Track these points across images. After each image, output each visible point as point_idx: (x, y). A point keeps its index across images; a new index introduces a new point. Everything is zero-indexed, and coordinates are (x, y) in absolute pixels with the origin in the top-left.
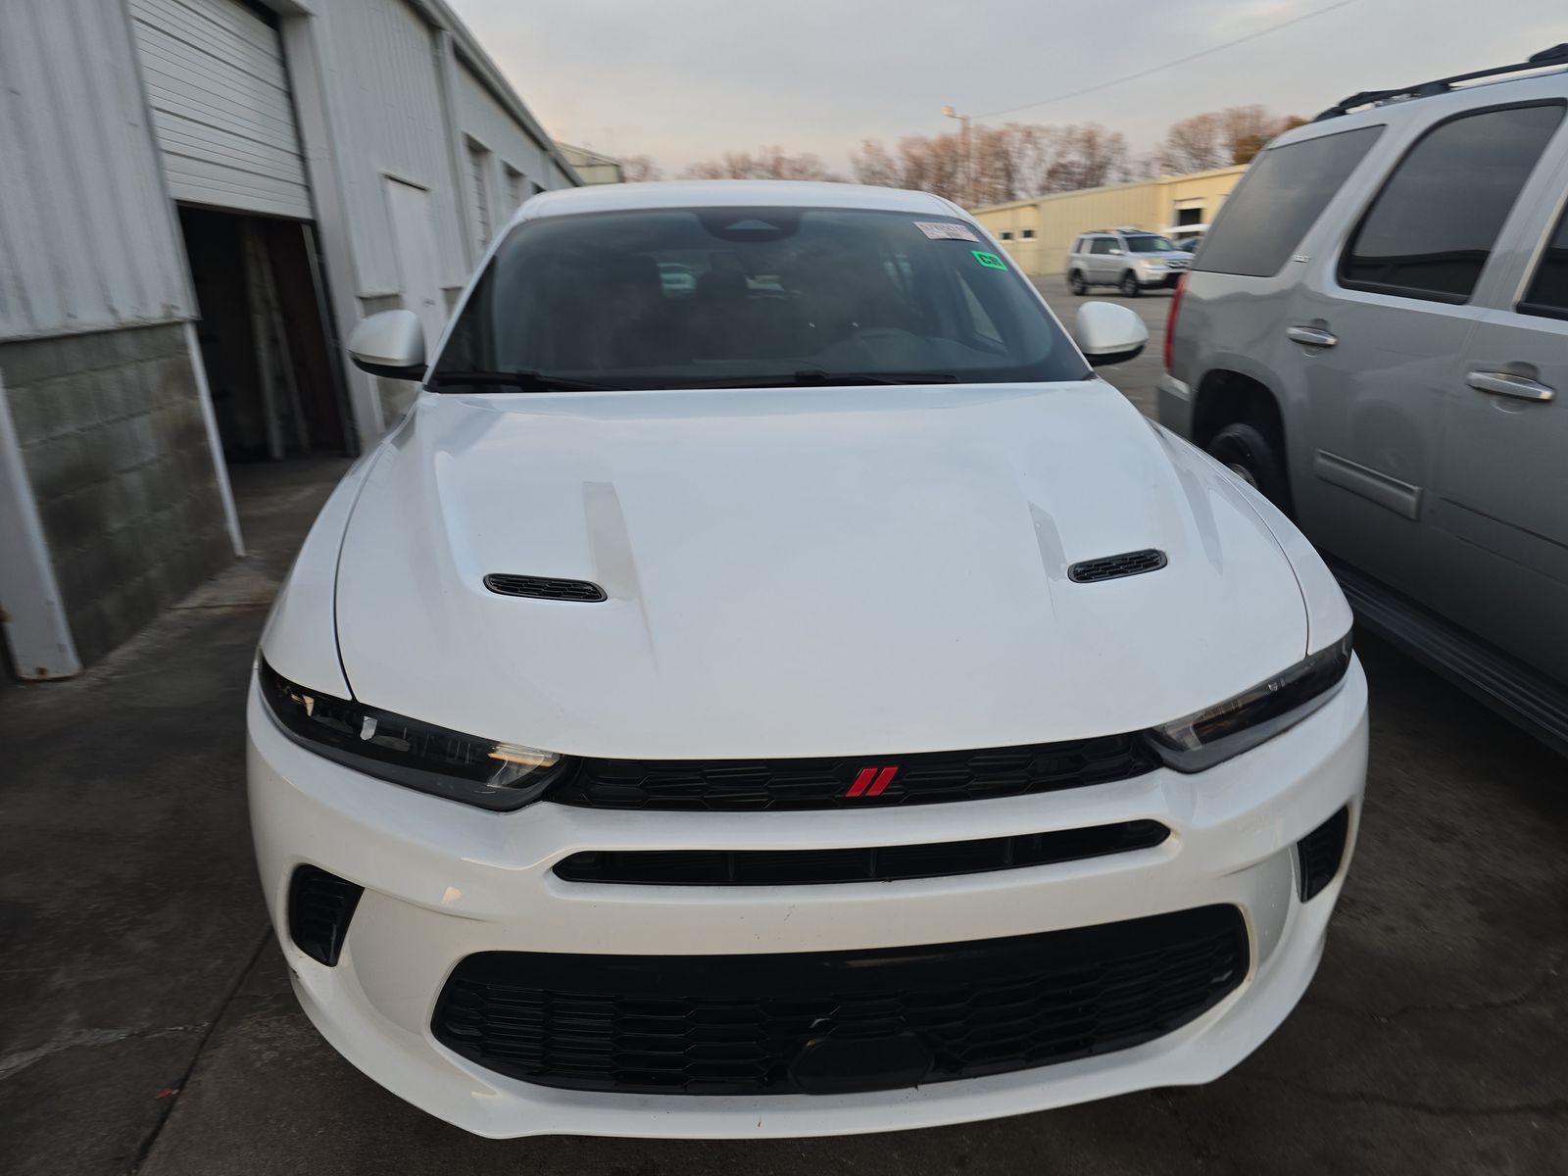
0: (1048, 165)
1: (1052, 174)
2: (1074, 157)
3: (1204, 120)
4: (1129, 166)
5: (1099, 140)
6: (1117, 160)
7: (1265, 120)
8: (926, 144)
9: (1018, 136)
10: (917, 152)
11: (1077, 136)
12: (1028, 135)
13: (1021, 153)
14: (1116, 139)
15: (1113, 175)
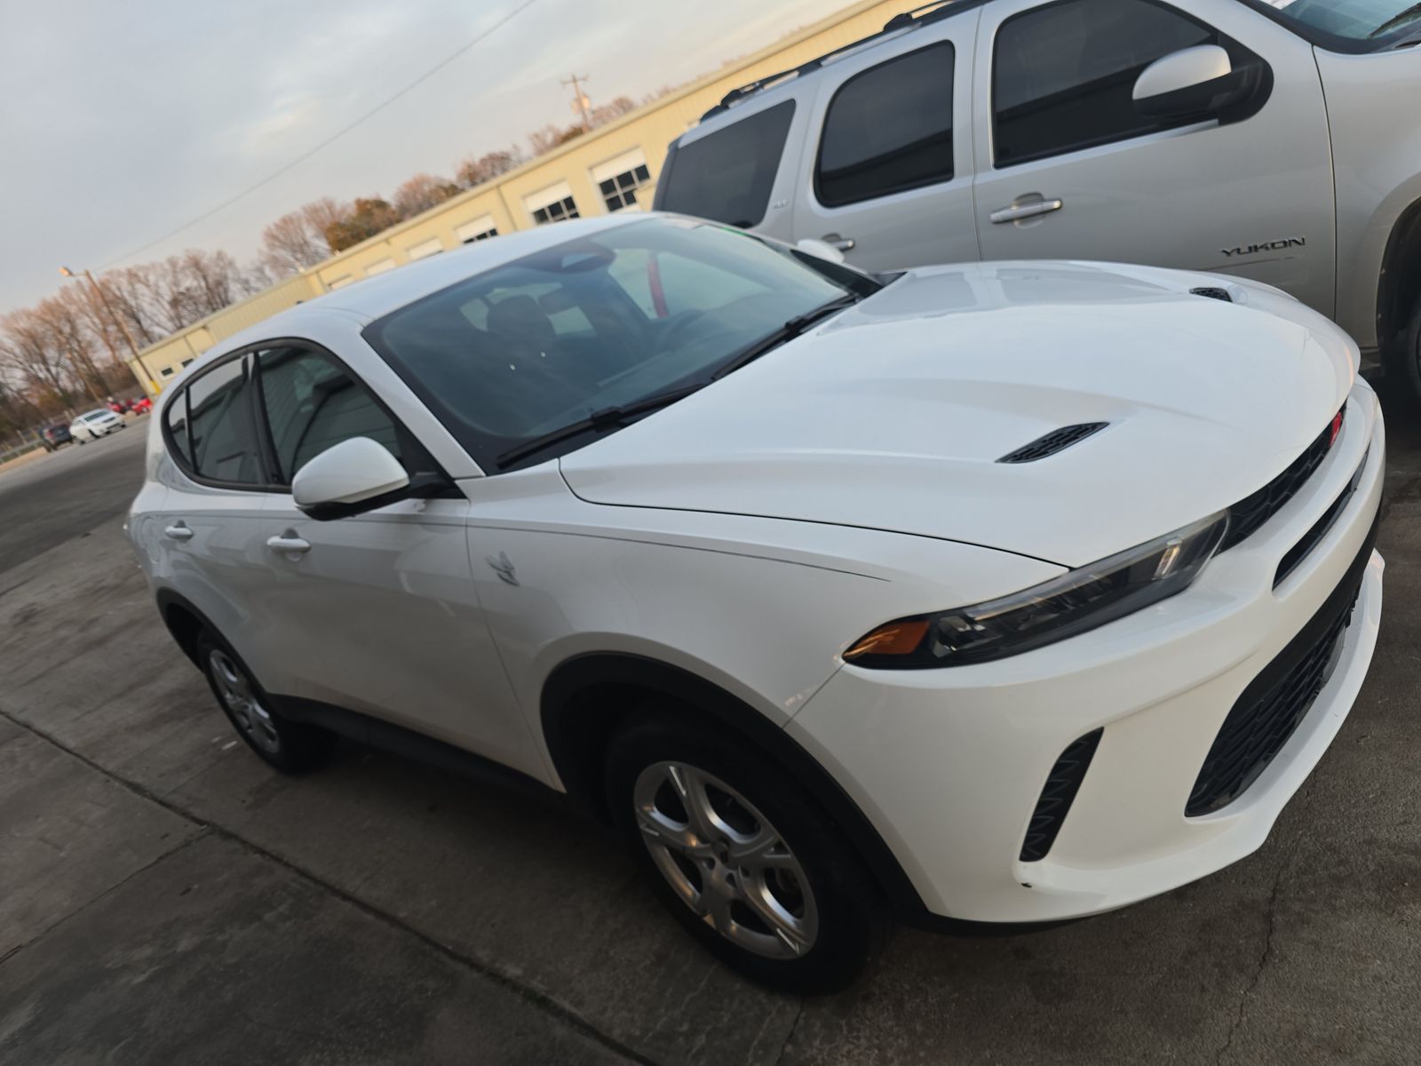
0: (168, 297)
1: (175, 303)
2: (189, 282)
3: (287, 221)
4: (243, 276)
5: (205, 261)
6: (230, 274)
7: (338, 207)
8: (29, 315)
9: (124, 282)
10: (23, 324)
11: (181, 264)
12: (132, 276)
13: (134, 295)
14: (220, 256)
15: (234, 289)
